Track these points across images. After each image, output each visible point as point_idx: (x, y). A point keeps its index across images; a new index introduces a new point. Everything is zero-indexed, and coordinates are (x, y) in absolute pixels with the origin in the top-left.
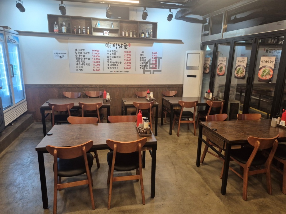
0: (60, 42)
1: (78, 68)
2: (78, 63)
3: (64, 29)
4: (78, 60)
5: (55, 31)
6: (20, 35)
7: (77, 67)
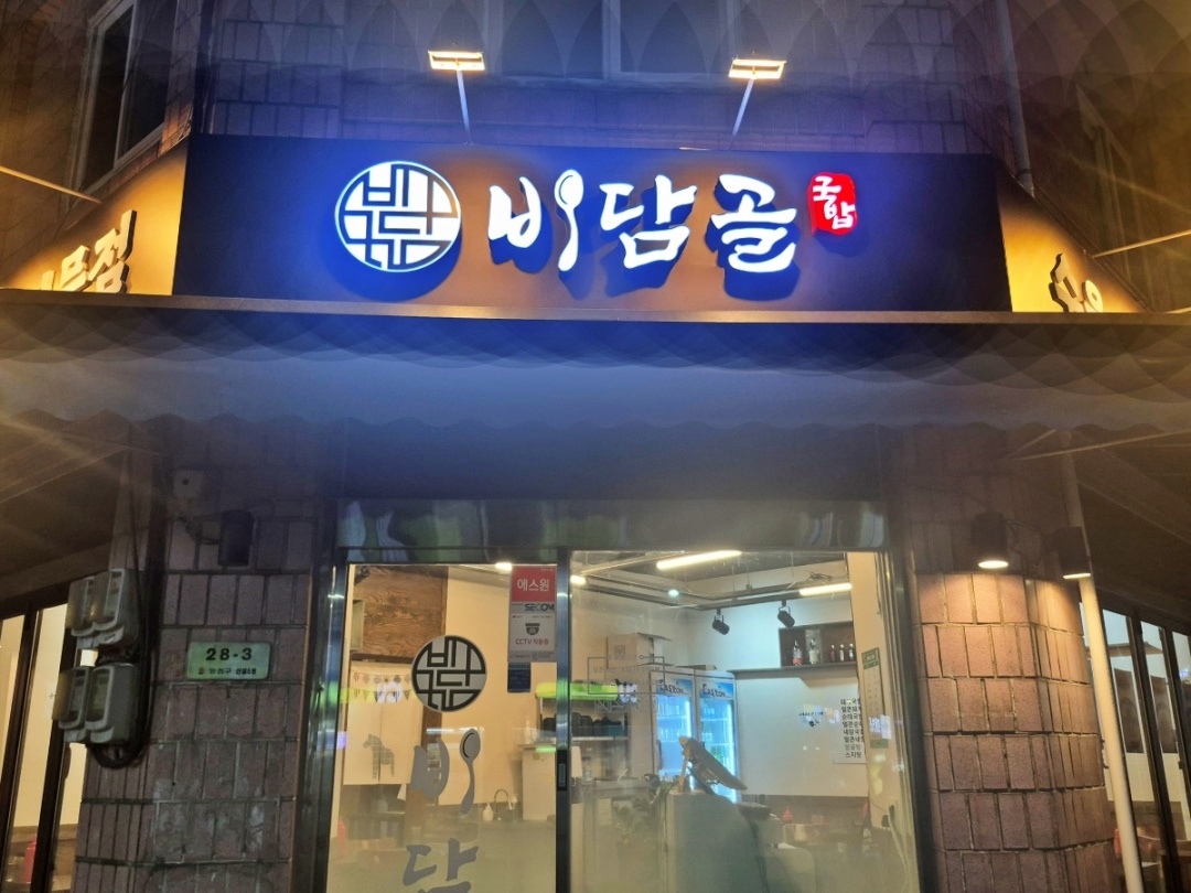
0: (809, 685)
1: (850, 752)
2: (849, 736)
3: (813, 657)
4: (848, 728)
5: (795, 661)
6: (736, 678)
7: (847, 747)
